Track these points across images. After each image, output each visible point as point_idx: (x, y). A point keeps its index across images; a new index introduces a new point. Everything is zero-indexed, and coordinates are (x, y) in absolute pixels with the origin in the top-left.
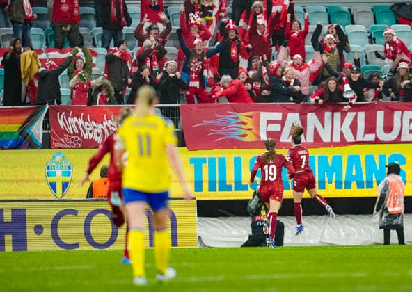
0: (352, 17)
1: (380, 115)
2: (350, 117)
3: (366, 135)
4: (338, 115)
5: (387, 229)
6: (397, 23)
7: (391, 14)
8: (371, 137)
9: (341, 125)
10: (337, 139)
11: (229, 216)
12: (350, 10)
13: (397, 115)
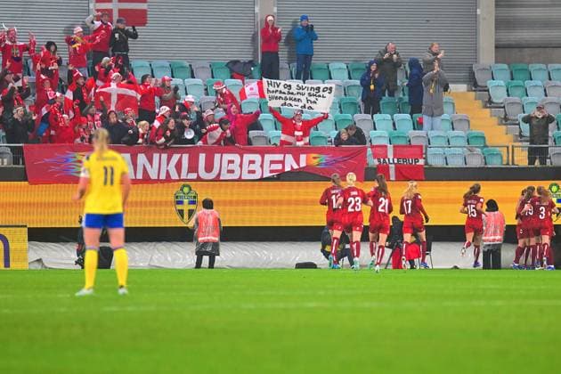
0: (192, 72)
1: (202, 157)
2: (176, 157)
3: (190, 174)
4: (164, 156)
5: (200, 254)
6: (232, 77)
7: (227, 70)
8: (193, 176)
9: (168, 164)
10: (163, 176)
11: (68, 242)
12: (190, 66)
13: (217, 157)
